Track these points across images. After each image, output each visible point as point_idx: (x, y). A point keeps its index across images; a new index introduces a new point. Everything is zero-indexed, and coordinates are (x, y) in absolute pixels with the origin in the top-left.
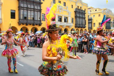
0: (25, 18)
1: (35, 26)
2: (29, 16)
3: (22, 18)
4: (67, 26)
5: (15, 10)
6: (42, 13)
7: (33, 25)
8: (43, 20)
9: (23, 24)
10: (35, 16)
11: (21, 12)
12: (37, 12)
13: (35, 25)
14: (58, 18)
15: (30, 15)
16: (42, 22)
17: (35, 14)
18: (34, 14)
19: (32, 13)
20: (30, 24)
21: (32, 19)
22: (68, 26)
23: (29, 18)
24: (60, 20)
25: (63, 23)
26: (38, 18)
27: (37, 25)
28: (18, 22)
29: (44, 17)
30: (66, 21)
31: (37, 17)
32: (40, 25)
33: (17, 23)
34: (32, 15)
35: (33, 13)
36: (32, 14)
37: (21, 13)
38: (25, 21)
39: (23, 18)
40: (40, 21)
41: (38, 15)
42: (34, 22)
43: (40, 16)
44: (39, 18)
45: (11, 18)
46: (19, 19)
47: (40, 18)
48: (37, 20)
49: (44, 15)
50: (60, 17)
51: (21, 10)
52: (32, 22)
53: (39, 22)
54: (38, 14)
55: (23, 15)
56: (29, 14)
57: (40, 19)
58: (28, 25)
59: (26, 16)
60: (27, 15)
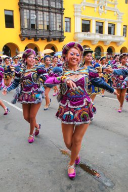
0: (33, 26)
1: (52, 43)
2: (39, 23)
3: (26, 27)
4: (113, 42)
5: (13, 11)
6: (65, 15)
7: (48, 40)
8: (67, 31)
9: (29, 38)
10: (52, 23)
11: (25, 14)
12: (55, 13)
13: (51, 40)
14: (96, 25)
15: (42, 20)
16: (65, 34)
17: (52, 17)
18: (49, 18)
19: (45, 17)
20: (42, 39)
21: (46, 28)
22: (116, 43)
23: (40, 27)
24: (100, 30)
25: (106, 36)
26: (58, 26)
27: (55, 39)
28: (19, 35)
29: (68, 23)
30: (112, 32)
31: (55, 23)
32: (61, 40)
33: (18, 36)
34: (45, 19)
35: (48, 17)
37: (25, 17)
38: (33, 33)
39: (29, 26)
40: (62, 32)
41: (58, 21)
42: (50, 34)
43: (62, 23)
44: (60, 27)
45: (6, 27)
46: (22, 29)
47: (61, 26)
48: (55, 29)
49: (68, 20)
50: (101, 24)
51: (25, 10)
52: (46, 34)
53: (58, 35)
54: (58, 18)
55: (29, 20)
56: (40, 18)
57: (62, 29)
58: (38, 40)
59: (34, 23)
60: (36, 20)
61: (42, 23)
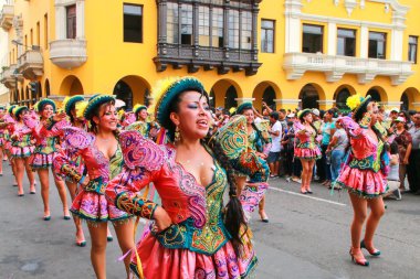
0: (186, 40)
1: (230, 76)
2: (201, 31)
3: (170, 40)
4: (380, 77)
5: (142, 6)
6: (260, 15)
7: (221, 70)
8: (265, 50)
9: (175, 66)
10: (231, 32)
11: (169, 13)
12: (239, 10)
13: (226, 72)
14: (339, 36)
15: (207, 26)
16: (261, 57)
17: (231, 19)
18: (225, 22)
19: (214, 18)
20: (206, 68)
21: (215, 44)
22: (388, 78)
23: (203, 42)
24: (349, 48)
25: (362, 62)
26: (244, 40)
27: (235, 69)
28: (154, 59)
29: (270, 32)
30: (380, 49)
31: (237, 33)
32: (250, 70)
33: (151, 62)
34: (215, 24)
35: (221, 19)
36: (218, 21)
37: (170, 19)
38: (185, 54)
39: (176, 39)
40: (253, 52)
41: (244, 27)
42: (224, 57)
43: (253, 31)
44: (249, 40)
45: (125, 41)
46: (160, 45)
47: (251, 40)
48: (237, 47)
49: (270, 25)
50: (350, 34)
51: (169, 5)
52: (216, 57)
53: (245, 60)
54: (244, 21)
55: (177, 25)
56: (203, 20)
57: (253, 46)
58: (197, 70)
59: (189, 31)
60: (194, 26)
61: (207, 32)
